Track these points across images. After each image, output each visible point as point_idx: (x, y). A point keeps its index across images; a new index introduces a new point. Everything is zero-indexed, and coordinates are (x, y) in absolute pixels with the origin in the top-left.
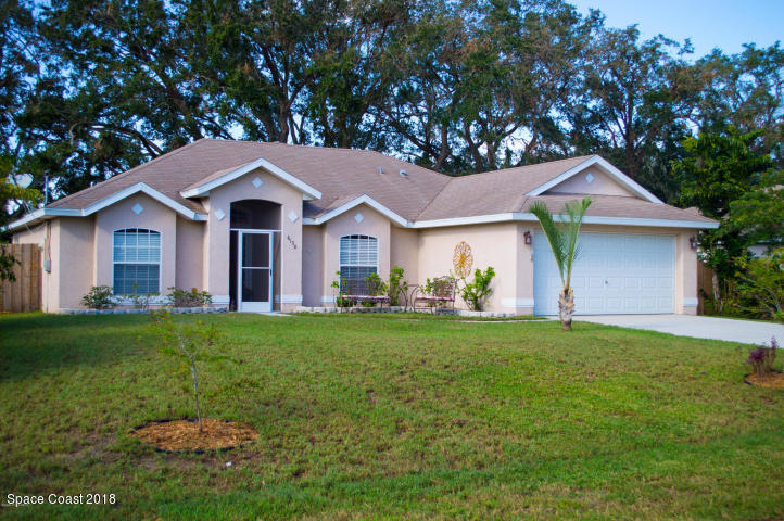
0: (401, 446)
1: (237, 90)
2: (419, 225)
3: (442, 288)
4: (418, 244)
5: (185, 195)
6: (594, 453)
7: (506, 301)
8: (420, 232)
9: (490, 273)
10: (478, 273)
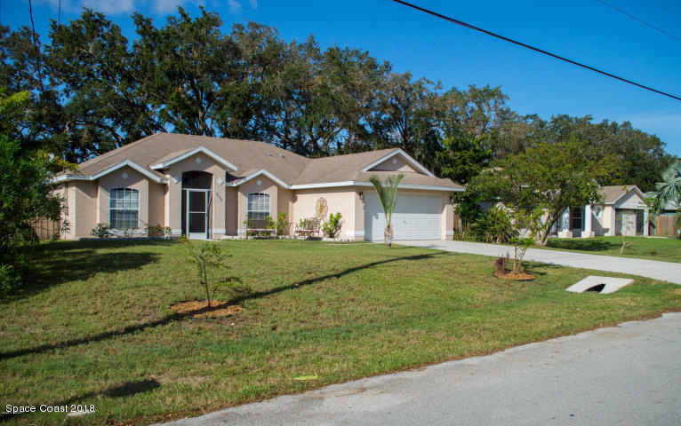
0: (325, 312)
1: (174, 103)
2: (294, 187)
3: (310, 225)
4: (294, 200)
5: (153, 168)
6: (429, 314)
7: (349, 232)
8: (295, 192)
9: (339, 216)
10: (331, 216)
